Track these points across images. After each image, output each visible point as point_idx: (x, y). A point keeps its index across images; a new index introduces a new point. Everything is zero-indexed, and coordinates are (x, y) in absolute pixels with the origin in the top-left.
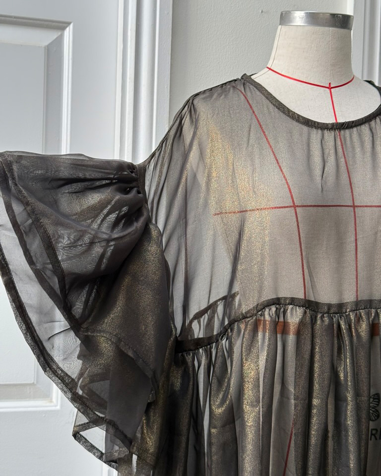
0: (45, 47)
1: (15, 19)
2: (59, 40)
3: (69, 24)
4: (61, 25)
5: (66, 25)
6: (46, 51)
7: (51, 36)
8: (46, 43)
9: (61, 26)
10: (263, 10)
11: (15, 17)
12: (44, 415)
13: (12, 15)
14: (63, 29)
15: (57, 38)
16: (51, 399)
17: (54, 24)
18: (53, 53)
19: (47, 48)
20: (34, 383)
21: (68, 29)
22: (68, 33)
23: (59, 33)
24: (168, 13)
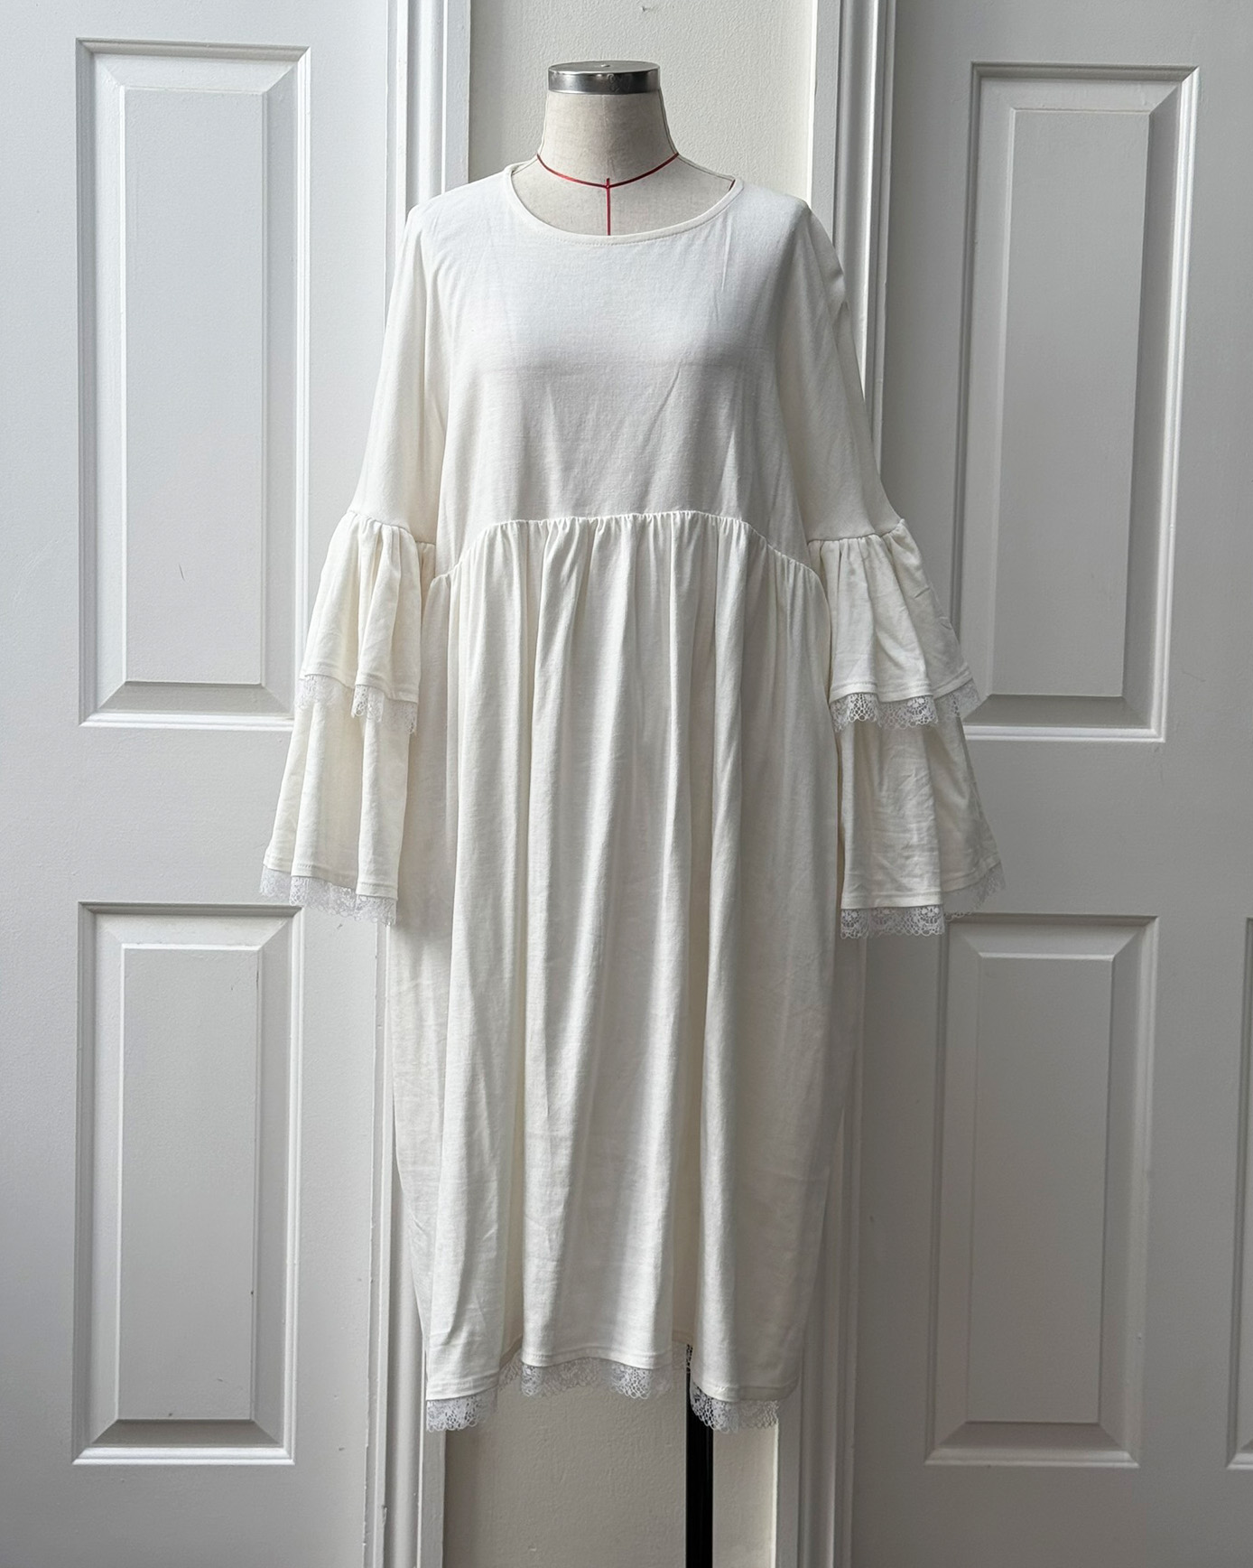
0: (263, 96)
1: (211, 49)
2: (288, 83)
3: (305, 50)
4: (290, 53)
5: (296, 53)
6: (266, 102)
7: (276, 72)
8: (266, 89)
9: (290, 55)
10: (646, 7)
11: (211, 46)
12: (280, 739)
13: (206, 41)
14: (296, 59)
15: (283, 78)
16: (293, 715)
17: (277, 51)
18: (276, 107)
19: (266, 96)
20: (260, 684)
21: (302, 59)
22: (304, 65)
23: (289, 68)
24: (463, 27)
